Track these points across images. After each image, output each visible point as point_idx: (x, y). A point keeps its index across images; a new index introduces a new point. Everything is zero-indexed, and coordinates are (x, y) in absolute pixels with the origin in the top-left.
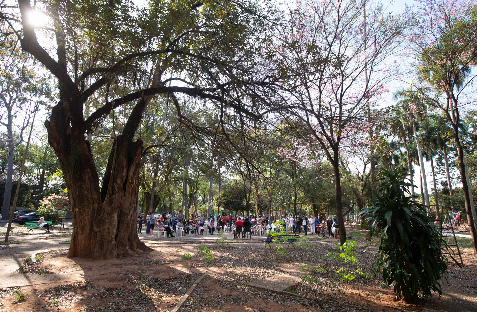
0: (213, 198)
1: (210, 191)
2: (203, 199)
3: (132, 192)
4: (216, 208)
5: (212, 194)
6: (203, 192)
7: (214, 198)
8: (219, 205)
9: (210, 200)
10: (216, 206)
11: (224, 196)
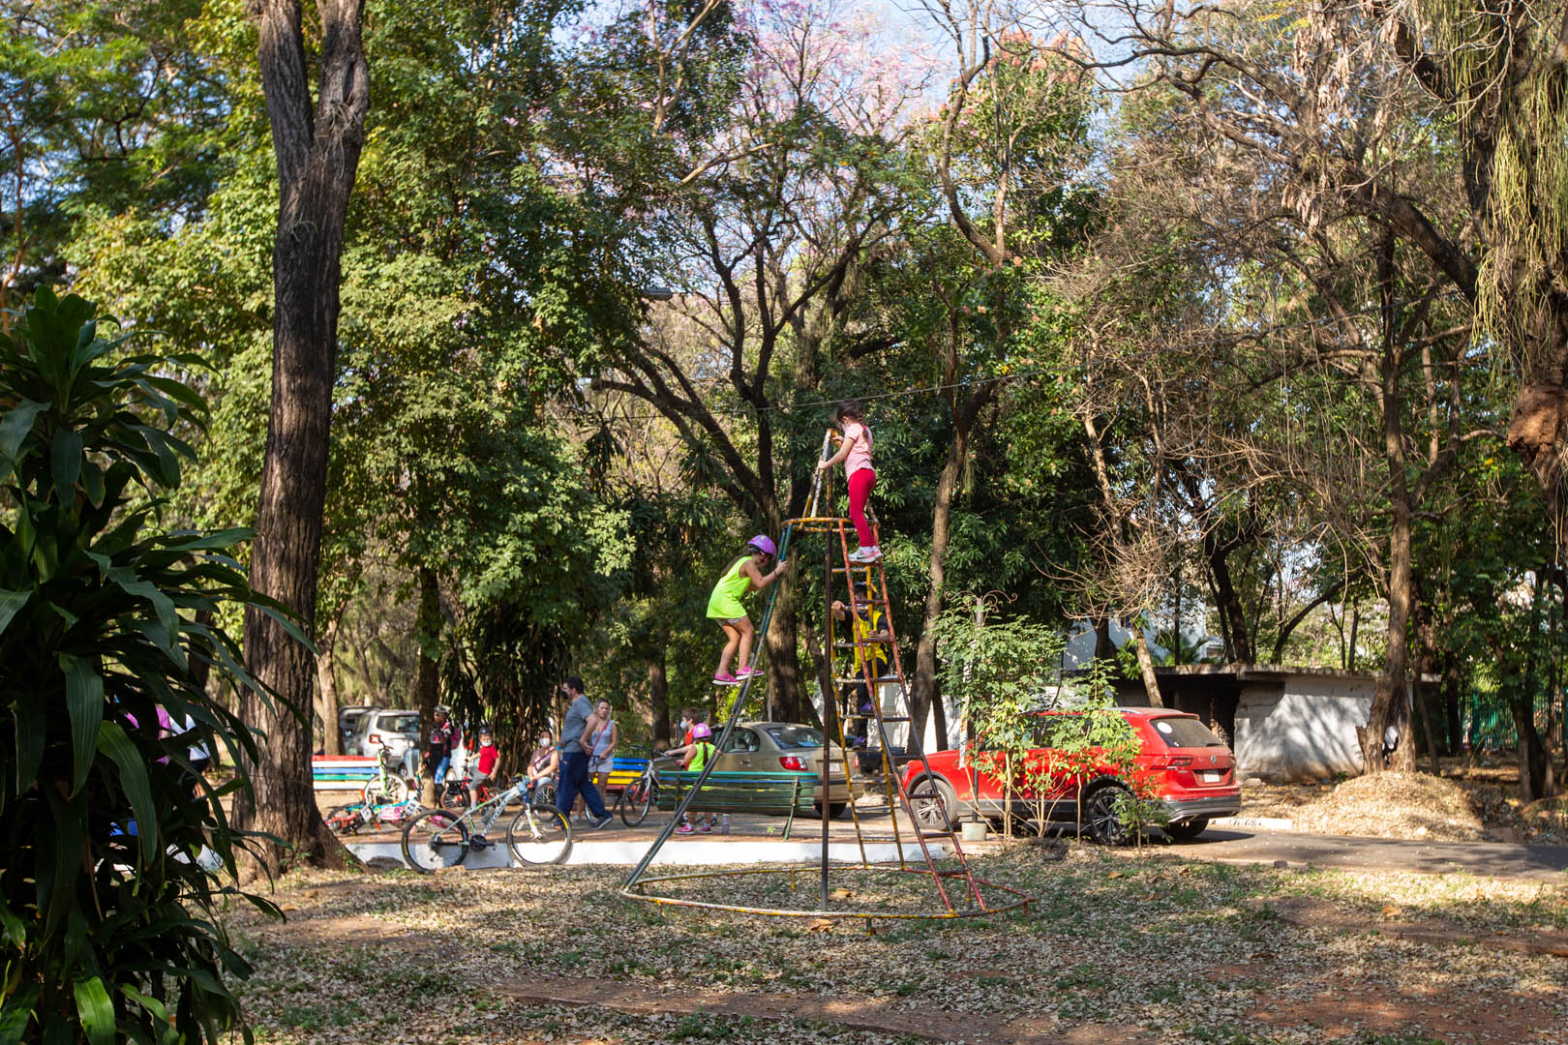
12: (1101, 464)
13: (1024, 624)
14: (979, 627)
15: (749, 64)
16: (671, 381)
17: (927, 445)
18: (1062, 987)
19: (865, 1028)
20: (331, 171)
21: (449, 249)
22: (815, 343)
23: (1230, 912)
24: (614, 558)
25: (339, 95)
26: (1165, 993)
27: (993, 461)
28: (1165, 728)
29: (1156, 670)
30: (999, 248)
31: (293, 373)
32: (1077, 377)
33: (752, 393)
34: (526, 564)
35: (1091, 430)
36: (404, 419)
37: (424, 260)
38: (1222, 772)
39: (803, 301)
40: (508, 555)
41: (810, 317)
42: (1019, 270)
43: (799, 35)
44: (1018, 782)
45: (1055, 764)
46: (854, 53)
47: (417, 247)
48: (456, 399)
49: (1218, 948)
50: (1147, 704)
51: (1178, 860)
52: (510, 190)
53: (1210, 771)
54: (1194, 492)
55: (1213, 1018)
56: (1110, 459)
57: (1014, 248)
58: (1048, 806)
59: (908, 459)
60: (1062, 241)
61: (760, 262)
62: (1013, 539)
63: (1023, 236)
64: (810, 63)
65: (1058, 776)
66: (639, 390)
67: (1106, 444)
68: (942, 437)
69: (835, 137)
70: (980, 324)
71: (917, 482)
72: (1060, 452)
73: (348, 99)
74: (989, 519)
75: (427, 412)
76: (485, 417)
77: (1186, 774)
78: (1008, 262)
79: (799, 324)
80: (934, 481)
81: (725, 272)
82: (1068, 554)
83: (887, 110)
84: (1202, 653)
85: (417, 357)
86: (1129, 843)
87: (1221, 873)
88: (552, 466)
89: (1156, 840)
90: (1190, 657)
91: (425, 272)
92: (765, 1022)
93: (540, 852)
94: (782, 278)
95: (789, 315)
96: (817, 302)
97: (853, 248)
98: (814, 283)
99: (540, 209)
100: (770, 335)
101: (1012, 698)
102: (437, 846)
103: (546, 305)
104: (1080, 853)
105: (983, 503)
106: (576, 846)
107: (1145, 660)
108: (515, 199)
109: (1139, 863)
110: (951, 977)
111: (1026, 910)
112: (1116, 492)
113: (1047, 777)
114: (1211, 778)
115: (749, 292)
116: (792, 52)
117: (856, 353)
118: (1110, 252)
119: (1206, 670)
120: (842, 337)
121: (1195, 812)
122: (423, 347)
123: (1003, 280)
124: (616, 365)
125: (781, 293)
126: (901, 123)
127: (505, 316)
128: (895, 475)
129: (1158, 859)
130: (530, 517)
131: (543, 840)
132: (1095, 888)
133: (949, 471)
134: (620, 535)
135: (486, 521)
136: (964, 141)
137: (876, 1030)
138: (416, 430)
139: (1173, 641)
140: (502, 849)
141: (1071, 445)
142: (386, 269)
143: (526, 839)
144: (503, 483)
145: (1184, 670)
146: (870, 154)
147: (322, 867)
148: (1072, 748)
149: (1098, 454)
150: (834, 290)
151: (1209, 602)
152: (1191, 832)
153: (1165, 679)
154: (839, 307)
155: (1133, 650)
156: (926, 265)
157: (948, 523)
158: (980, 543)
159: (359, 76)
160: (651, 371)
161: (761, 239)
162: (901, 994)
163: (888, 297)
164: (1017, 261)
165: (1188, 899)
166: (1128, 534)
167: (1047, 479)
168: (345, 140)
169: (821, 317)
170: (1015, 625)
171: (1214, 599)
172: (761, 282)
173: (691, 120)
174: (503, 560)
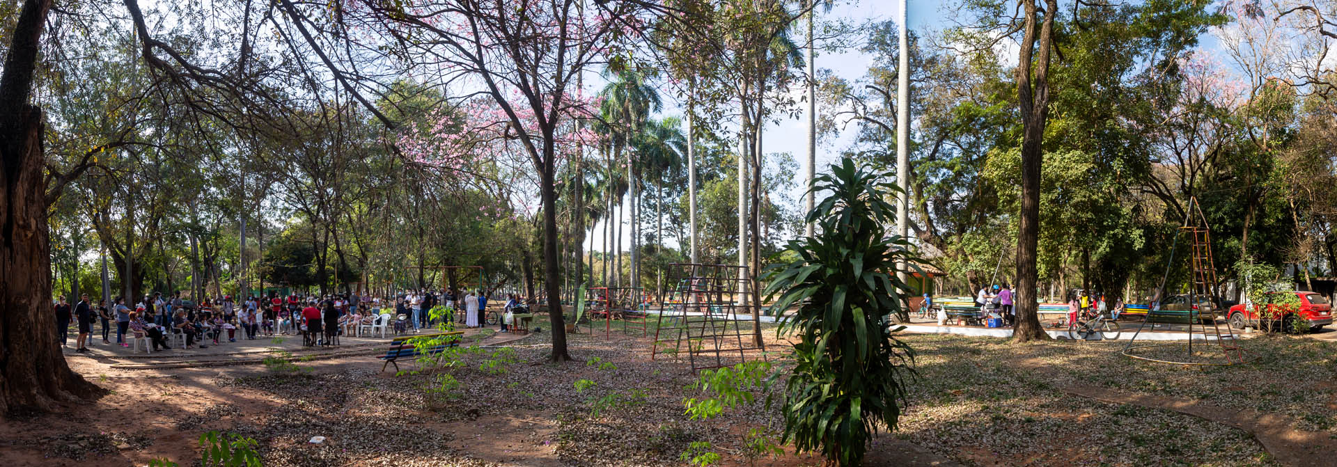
0: (248, 264)
1: (243, 250)
2: (231, 268)
3: (32, 251)
4: (256, 282)
5: (247, 256)
6: (230, 255)
7: (252, 264)
8: (263, 278)
9: (244, 267)
10: (255, 279)
11: (270, 259)
12: (1295, 216)
13: (1265, 264)
14: (1251, 266)
15: (1184, 83)
16: (1162, 188)
17: (1241, 209)
18: (1263, 395)
19: (1185, 414)
20: (1038, 123)
21: (1086, 149)
22: (1208, 177)
23: (1326, 361)
24: (1138, 245)
25: (1040, 98)
26: (1298, 398)
27: (1262, 215)
28: (1310, 298)
29: (1310, 279)
30: (1264, 146)
31: (1027, 188)
32: (1289, 187)
33: (1187, 192)
34: (1111, 247)
35: (1292, 206)
36: (1072, 202)
37: (1078, 152)
38: (1327, 311)
39: (1204, 162)
40: (1105, 244)
41: (1207, 169)
42: (1270, 153)
43: (1201, 76)
44: (1262, 315)
45: (1274, 309)
46: (1220, 83)
47: (1076, 148)
48: (1087, 195)
49: (1320, 375)
50: (1308, 290)
51: (1311, 340)
52: (1106, 128)
53: (1324, 311)
54: (1323, 226)
55: (1314, 408)
56: (1298, 214)
57: (1269, 146)
58: (1272, 322)
59: (1236, 213)
60: (1285, 145)
61: (1190, 151)
62: (1268, 239)
63: (1273, 144)
64: (1205, 86)
65: (1275, 313)
66: (1154, 192)
67: (1297, 210)
68: (1246, 208)
69: (1211, 108)
70: (1258, 171)
71: (1239, 220)
72: (1282, 211)
73: (1043, 99)
74: (1261, 232)
75: (1079, 199)
76: (1097, 201)
77: (1317, 311)
78: (1267, 150)
79: (1203, 171)
80: (1244, 220)
81: (1179, 154)
82: (1286, 244)
83: (1230, 102)
84: (1325, 274)
85: (1076, 182)
86: (1297, 334)
87: (1324, 345)
88: (1119, 216)
89: (1305, 332)
90: (1321, 275)
91: (1079, 156)
92: (1149, 409)
93: (1111, 335)
94: (1198, 156)
95: (1200, 167)
96: (1209, 164)
97: (1219, 146)
98: (1207, 158)
99: (1115, 136)
100: (1193, 174)
101: (1260, 288)
102: (1079, 333)
103: (1117, 165)
104: (1281, 337)
105: (1259, 227)
106: (1121, 334)
107: (1307, 277)
108: (1107, 131)
109: (1299, 342)
110: (1223, 390)
111: (1258, 361)
112: (1300, 226)
113: (1272, 314)
114: (1324, 313)
115: (1186, 161)
116: (1199, 82)
117: (1221, 180)
118: (1298, 147)
119: (1325, 279)
120: (1217, 175)
121: (1318, 324)
122: (1078, 179)
123: (1265, 157)
124: (1148, 185)
125: (1197, 160)
126: (1235, 106)
127: (1104, 168)
128: (1231, 218)
129: (1306, 340)
130: (1112, 232)
131: (1111, 331)
132: (1284, 351)
133: (1248, 217)
134: (1140, 237)
135: (1101, 232)
136: (1255, 113)
137: (1188, 415)
138: (1075, 206)
139: (1317, 270)
140: (1098, 334)
141: (1286, 210)
142: (1067, 156)
143: (1107, 331)
144: (1103, 221)
145: (1320, 279)
146: (1223, 114)
147: (1040, 339)
148: (1279, 304)
149: (1294, 213)
150: (1213, 161)
151: (1328, 259)
152: (1318, 330)
153: (1313, 281)
154: (1214, 164)
155: (1304, 273)
156: (1242, 152)
157: (1248, 233)
158: (1258, 239)
159: (1046, 91)
160: (1157, 186)
161: (1191, 142)
162: (1203, 398)
163: (1231, 162)
164: (1270, 150)
165: (1313, 355)
166: (1303, 237)
167: (1278, 220)
168: (1041, 112)
169: (1210, 169)
170: (1262, 265)
171: (1329, 258)
172: (1190, 157)
173: (1166, 104)
174: (1104, 247)
